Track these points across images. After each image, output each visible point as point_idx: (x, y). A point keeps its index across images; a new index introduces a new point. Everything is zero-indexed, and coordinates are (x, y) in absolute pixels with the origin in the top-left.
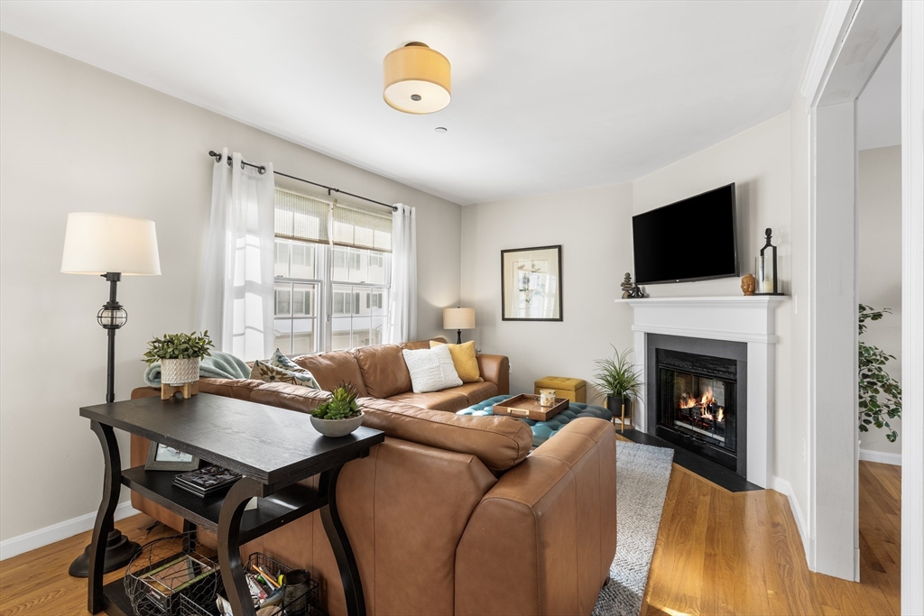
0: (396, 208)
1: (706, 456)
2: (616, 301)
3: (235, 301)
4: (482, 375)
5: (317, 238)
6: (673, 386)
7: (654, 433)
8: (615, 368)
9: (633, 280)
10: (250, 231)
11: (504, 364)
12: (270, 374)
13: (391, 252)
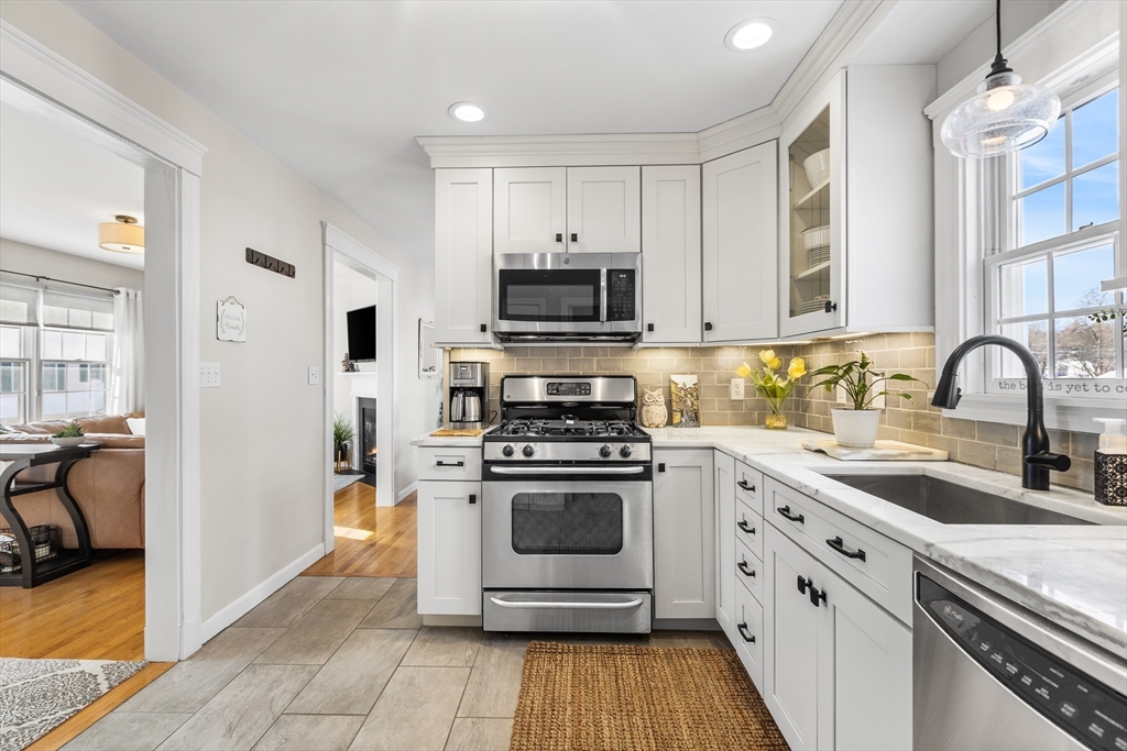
0: (118, 292)
5: (25, 321)
13: (113, 331)
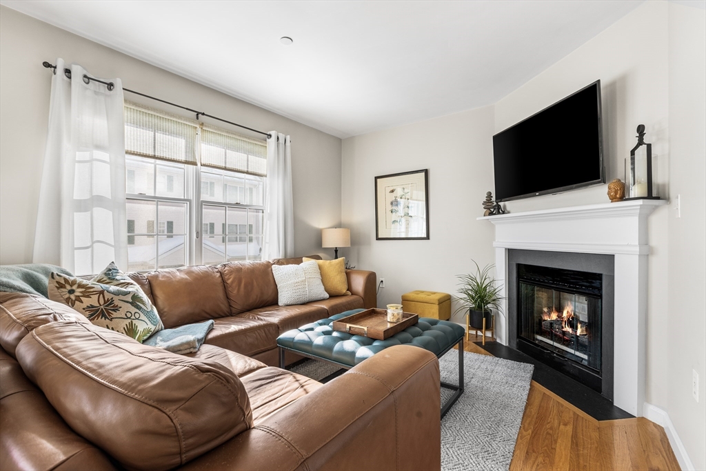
0: (270, 136)
1: (568, 373)
2: (478, 219)
3: (75, 213)
4: (349, 289)
5: (183, 159)
6: (533, 301)
7: (514, 347)
8: (477, 283)
9: (494, 199)
10: (98, 147)
11: (371, 279)
12: (68, 287)
13: (266, 176)
